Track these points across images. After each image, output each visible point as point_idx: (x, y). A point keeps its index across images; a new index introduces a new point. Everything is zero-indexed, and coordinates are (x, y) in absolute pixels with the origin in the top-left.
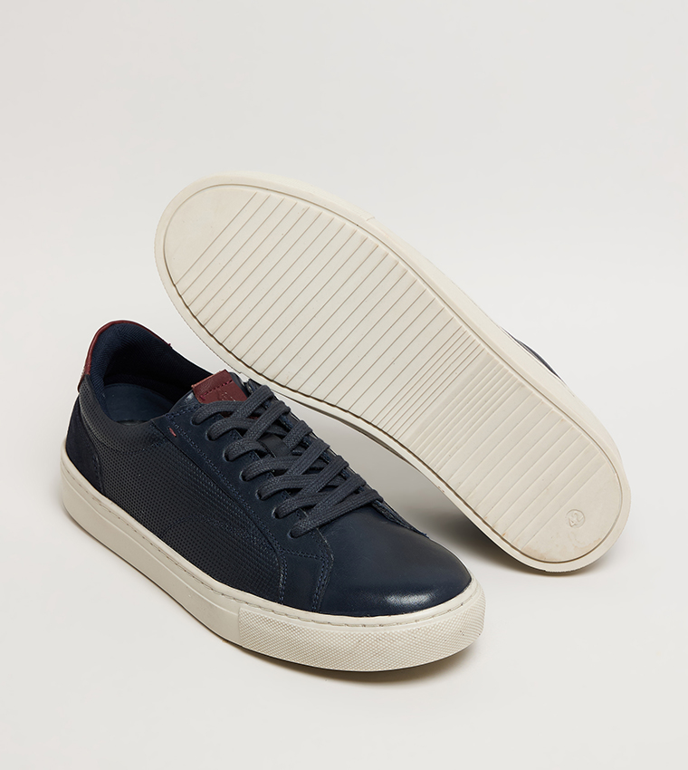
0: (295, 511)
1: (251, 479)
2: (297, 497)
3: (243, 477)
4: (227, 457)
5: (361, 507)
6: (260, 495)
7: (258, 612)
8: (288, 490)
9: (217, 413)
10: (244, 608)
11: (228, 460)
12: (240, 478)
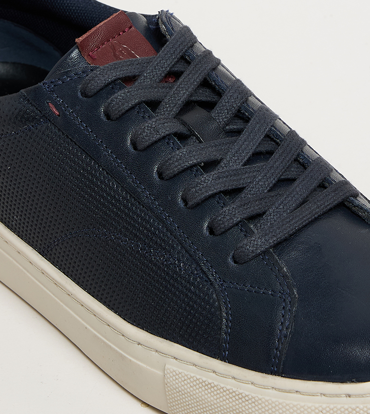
0: (237, 224)
1: (171, 178)
2: (238, 202)
3: (160, 175)
4: (134, 144)
5: (331, 209)
6: (185, 200)
7: (192, 372)
8: (226, 193)
9: (115, 80)
10: (172, 366)
11: (135, 148)
12: (155, 175)
